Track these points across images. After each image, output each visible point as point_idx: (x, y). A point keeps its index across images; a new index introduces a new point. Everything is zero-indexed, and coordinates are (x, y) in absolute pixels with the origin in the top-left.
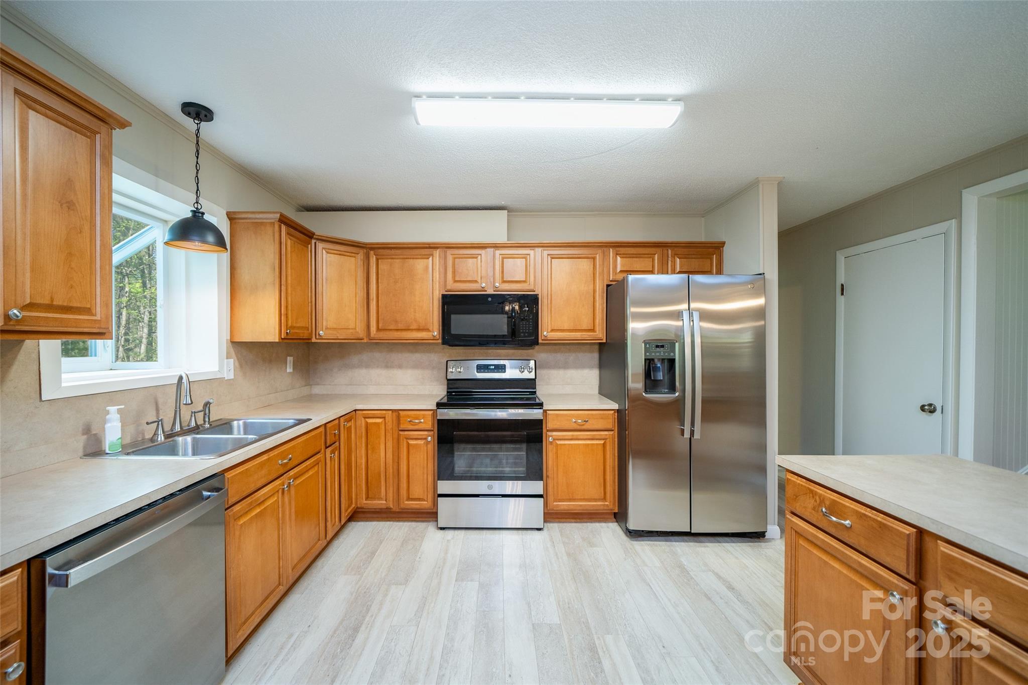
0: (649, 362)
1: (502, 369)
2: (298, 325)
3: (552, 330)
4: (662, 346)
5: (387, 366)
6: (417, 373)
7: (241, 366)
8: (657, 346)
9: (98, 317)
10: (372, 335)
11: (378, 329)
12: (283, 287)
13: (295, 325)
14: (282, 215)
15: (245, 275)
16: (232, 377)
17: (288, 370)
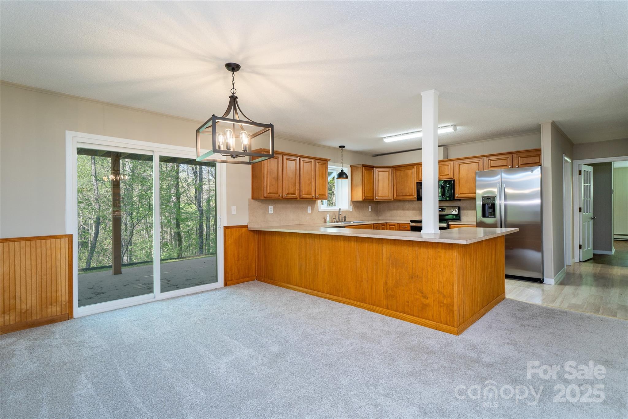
0: (484, 205)
1: (444, 210)
2: (369, 195)
3: (460, 194)
4: (490, 199)
5: (403, 209)
6: (414, 212)
7: (354, 208)
8: (488, 199)
9: (326, 196)
10: (395, 198)
11: (396, 196)
12: (364, 185)
13: (367, 195)
14: (363, 165)
15: (354, 182)
16: (352, 211)
17: (369, 210)
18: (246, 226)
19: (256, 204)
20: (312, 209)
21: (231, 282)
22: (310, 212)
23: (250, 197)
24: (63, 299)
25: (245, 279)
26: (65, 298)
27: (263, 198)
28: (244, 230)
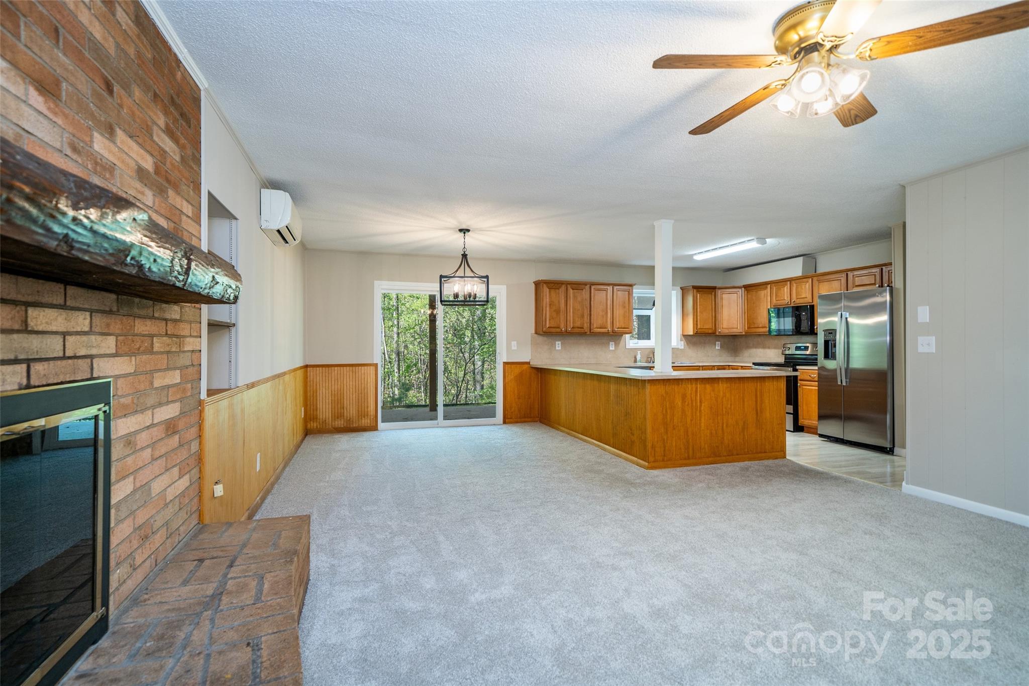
0: (826, 342)
2: (707, 327)
4: (832, 333)
7: (687, 344)
8: (829, 333)
9: (630, 329)
10: (747, 331)
11: (749, 328)
12: (695, 314)
13: (705, 328)
14: (693, 286)
15: (685, 310)
16: (683, 348)
17: (717, 348)
18: (528, 363)
19: (541, 339)
20: (617, 345)
21: (511, 420)
22: (613, 349)
23: (533, 332)
24: (372, 414)
25: (526, 419)
26: (372, 413)
27: (541, 333)
28: (526, 366)
